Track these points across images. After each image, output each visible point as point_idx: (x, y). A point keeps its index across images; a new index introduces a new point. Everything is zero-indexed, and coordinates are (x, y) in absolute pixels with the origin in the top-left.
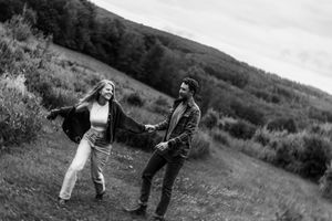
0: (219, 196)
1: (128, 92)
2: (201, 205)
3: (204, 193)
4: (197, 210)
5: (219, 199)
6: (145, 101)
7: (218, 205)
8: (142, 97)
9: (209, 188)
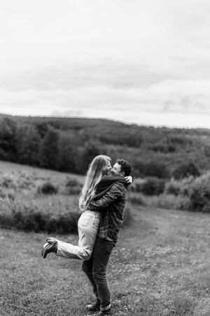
0: (157, 255)
1: (40, 183)
2: (144, 269)
3: (142, 258)
4: (143, 275)
5: (158, 259)
6: (58, 187)
7: (159, 265)
8: (55, 184)
9: (145, 252)
